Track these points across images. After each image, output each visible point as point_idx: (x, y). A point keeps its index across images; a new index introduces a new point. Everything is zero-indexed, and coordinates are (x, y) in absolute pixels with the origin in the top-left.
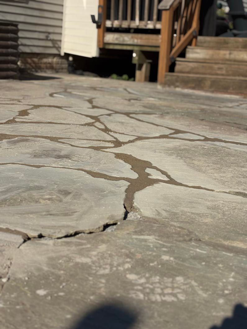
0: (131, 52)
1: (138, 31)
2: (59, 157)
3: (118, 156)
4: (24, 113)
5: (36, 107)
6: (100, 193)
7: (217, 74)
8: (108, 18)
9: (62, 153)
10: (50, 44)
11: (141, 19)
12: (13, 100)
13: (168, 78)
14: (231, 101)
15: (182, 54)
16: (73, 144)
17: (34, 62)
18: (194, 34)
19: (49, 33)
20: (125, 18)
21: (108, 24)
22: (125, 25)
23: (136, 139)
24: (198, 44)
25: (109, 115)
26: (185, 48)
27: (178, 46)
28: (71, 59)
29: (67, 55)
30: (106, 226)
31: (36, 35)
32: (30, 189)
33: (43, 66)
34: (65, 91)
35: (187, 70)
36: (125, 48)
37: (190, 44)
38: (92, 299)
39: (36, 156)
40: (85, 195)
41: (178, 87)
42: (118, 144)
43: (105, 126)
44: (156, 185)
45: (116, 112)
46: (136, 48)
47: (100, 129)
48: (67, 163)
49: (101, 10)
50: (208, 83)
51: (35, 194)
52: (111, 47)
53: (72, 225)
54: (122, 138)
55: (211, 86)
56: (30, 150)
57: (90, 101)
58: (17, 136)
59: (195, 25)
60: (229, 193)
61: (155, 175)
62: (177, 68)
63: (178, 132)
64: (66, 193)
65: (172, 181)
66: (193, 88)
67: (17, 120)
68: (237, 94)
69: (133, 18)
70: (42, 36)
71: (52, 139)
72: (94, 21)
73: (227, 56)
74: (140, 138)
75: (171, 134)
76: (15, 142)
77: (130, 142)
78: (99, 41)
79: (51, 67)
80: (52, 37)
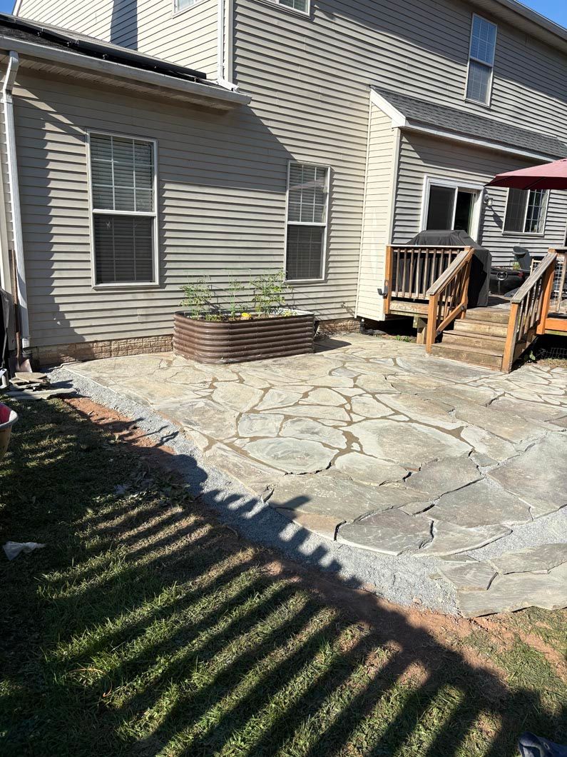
0: (412, 318)
1: (418, 301)
2: (313, 433)
3: (345, 433)
4: (306, 395)
5: (316, 387)
6: (323, 455)
7: (475, 347)
8: (394, 289)
9: (316, 430)
10: (345, 311)
11: (421, 292)
12: (303, 381)
13: (434, 348)
14: (476, 373)
15: (450, 326)
16: (324, 423)
17: (331, 327)
18: (462, 309)
19: (344, 303)
20: (407, 290)
21: (394, 294)
22: (407, 295)
23: (364, 420)
24: (467, 316)
25: (360, 395)
26: (454, 320)
27: (445, 321)
28: (363, 320)
29: (359, 318)
30: (317, 472)
31: (332, 306)
32: (293, 452)
33: (338, 329)
34: (343, 367)
35: (452, 341)
36: (407, 314)
37: (458, 317)
38: (300, 494)
39: (302, 432)
40: (316, 457)
41: (441, 356)
42: (350, 423)
43: (351, 407)
44: (352, 453)
45: (368, 393)
46: (416, 316)
47: (346, 410)
48: (316, 437)
49: (387, 284)
50: (464, 355)
51: (295, 454)
52: (396, 313)
53: (304, 469)
54: (355, 418)
55: (467, 358)
56: (299, 428)
57: (355, 379)
58: (296, 417)
59: (464, 300)
60: (385, 460)
61: (355, 446)
62: (444, 338)
63: (397, 413)
64: (307, 455)
65: (361, 452)
66: (453, 358)
67: (300, 402)
68: (486, 366)
69: (413, 291)
70: (339, 305)
71: (315, 419)
72: (380, 293)
73: (487, 330)
74: (367, 419)
75: (390, 415)
76: (294, 422)
77: (360, 422)
78: (385, 309)
79: (346, 329)
80: (346, 305)
